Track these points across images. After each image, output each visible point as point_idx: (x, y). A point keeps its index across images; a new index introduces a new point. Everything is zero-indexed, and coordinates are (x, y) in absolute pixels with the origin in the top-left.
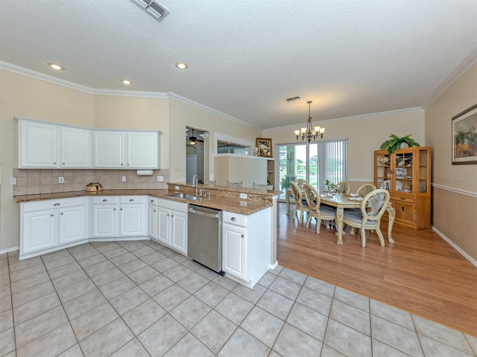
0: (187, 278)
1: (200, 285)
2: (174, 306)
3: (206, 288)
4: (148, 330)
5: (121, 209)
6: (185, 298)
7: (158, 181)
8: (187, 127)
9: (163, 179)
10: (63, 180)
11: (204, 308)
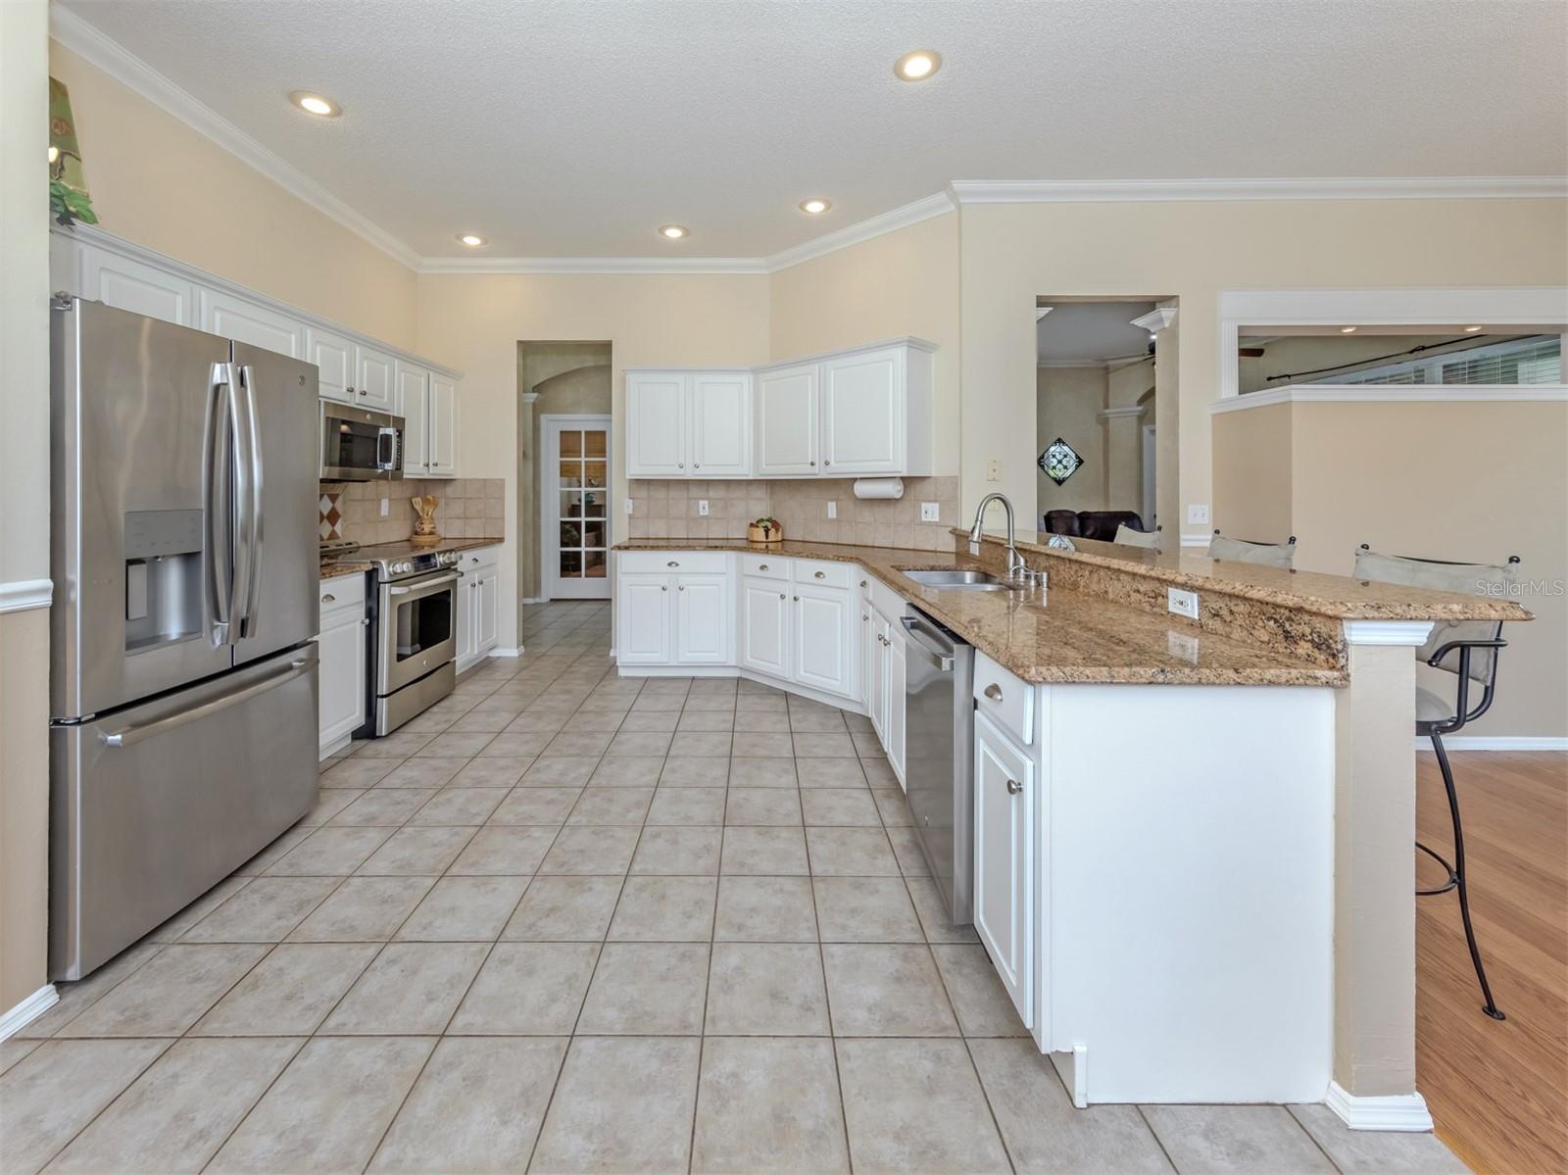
0: (859, 883)
1: (873, 931)
2: (742, 936)
3: (884, 953)
4: (635, 946)
5: (795, 599)
6: (788, 937)
7: (924, 519)
8: (1041, 302)
9: (940, 514)
10: (707, 507)
11: (809, 1009)
